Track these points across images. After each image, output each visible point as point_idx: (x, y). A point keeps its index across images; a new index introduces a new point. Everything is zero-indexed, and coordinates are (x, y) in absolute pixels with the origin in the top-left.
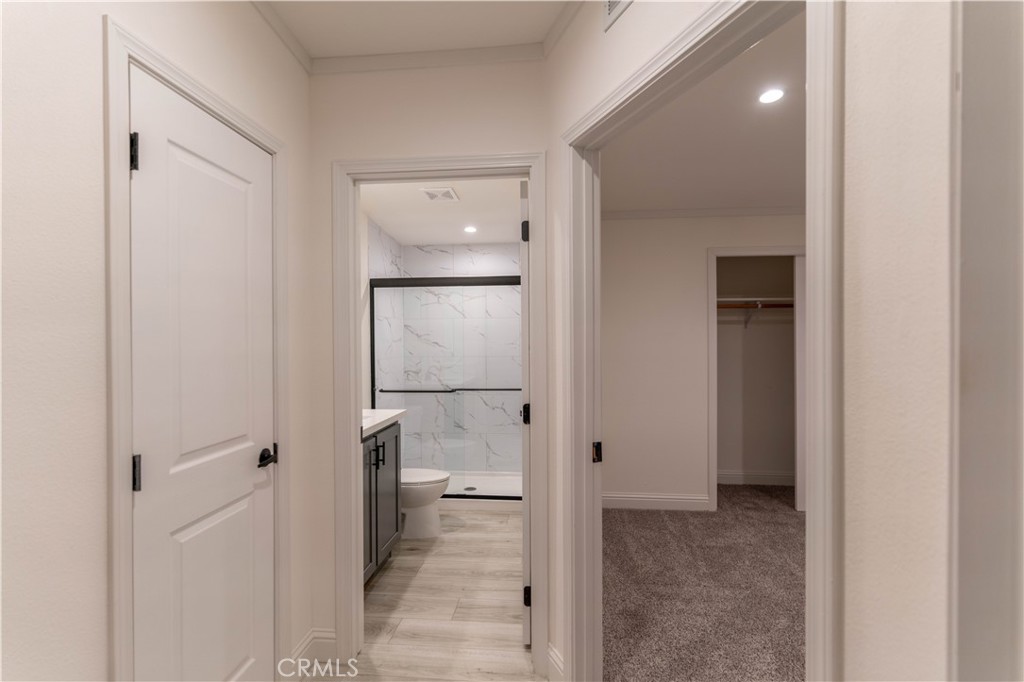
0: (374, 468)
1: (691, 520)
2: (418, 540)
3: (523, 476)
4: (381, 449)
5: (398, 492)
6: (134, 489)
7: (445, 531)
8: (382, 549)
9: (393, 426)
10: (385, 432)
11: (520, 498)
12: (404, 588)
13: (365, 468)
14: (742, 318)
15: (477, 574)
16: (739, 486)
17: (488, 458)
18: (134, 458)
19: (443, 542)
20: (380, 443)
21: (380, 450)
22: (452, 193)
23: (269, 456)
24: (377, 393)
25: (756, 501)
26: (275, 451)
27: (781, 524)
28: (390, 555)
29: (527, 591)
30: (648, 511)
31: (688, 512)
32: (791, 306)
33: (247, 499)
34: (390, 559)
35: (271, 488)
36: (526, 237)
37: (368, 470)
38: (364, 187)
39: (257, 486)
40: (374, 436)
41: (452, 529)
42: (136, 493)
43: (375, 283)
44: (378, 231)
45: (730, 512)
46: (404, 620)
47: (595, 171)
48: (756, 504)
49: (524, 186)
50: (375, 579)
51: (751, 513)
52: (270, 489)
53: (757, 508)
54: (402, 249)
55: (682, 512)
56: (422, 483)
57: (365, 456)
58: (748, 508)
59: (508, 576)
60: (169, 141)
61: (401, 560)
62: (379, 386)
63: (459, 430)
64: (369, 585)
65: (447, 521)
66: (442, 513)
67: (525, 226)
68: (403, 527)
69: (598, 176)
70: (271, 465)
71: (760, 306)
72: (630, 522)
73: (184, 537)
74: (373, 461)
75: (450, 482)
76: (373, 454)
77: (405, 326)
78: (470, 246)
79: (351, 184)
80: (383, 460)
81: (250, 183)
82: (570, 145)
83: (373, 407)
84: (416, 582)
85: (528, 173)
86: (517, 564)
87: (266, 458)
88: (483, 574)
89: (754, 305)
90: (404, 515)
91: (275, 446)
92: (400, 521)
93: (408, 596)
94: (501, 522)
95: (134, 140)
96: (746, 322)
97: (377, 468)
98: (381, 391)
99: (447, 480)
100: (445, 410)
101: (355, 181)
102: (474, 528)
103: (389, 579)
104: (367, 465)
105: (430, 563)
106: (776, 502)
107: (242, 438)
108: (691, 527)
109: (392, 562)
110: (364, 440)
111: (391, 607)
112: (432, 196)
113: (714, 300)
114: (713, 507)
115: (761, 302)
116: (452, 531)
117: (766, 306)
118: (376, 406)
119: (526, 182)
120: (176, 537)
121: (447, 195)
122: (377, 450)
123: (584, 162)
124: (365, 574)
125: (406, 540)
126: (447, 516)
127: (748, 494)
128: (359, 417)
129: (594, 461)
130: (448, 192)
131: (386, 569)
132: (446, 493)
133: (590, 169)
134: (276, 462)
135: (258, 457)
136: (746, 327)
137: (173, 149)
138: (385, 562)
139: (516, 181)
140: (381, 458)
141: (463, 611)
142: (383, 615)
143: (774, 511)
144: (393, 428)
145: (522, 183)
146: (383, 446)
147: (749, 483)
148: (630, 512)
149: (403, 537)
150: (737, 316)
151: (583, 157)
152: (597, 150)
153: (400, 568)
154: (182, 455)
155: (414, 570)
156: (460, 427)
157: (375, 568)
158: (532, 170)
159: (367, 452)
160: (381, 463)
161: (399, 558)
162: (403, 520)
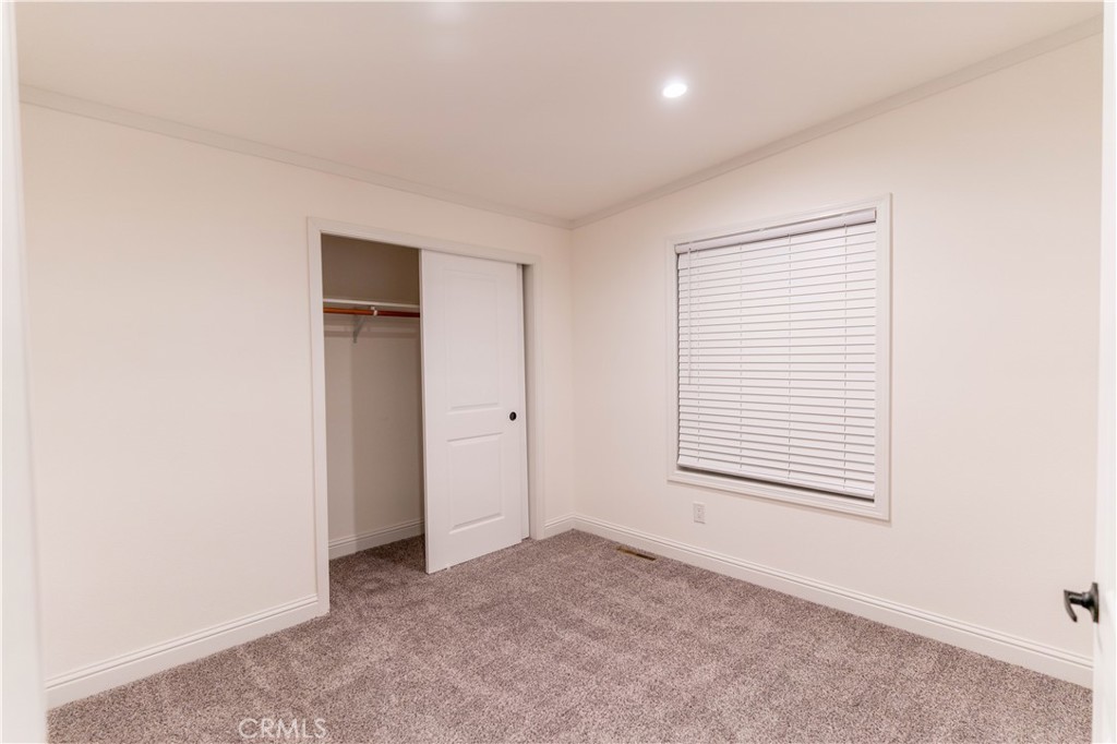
1: (295, 647)
14: (350, 329)
16: (351, 556)
25: (378, 575)
27: (416, 603)
31: (284, 632)
32: (417, 315)
45: (348, 608)
48: (378, 581)
51: (377, 599)
53: (384, 588)
55: (275, 635)
58: (372, 591)
71: (376, 312)
89: (367, 312)
96: (355, 334)
106: (401, 568)
108: (295, 663)
113: (318, 301)
114: (324, 609)
115: (376, 307)
117: (384, 313)
127: (366, 566)
136: (355, 341)
143: (403, 584)
147: (362, 549)
150: (345, 326)
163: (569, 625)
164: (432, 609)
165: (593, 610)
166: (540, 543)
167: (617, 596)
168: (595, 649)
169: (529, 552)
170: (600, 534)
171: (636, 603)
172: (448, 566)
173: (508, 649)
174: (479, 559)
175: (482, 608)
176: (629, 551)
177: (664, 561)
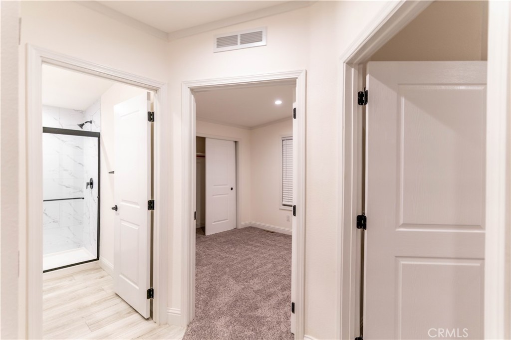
82: (189, 88)
85: (156, 90)
129: (194, 220)
145: (148, 93)
151: (192, 94)
158: (161, 90)
163: (249, 245)
164: (209, 242)
165: (256, 242)
166: (240, 229)
167: (263, 240)
168: (256, 249)
169: (236, 231)
170: (259, 227)
171: (268, 241)
172: (212, 234)
173: (233, 249)
174: (221, 233)
175: (224, 242)
176: (268, 231)
177: (277, 233)
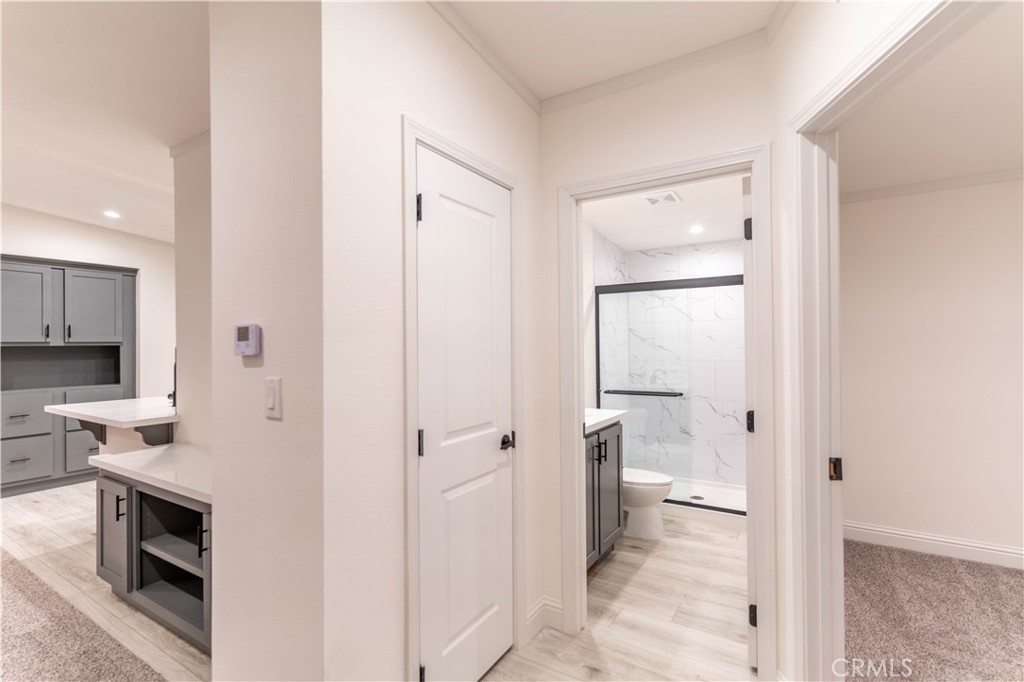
0: (596, 463)
2: (641, 539)
3: (748, 490)
4: (603, 446)
5: (621, 491)
6: (420, 454)
7: (669, 536)
8: (604, 541)
9: (615, 426)
10: (608, 430)
11: (744, 514)
12: (625, 581)
13: (587, 462)
15: (700, 584)
17: (717, 469)
18: (419, 431)
19: (666, 546)
20: (602, 441)
21: (602, 448)
22: (675, 197)
23: (508, 441)
24: (602, 394)
26: (514, 438)
28: (613, 548)
29: (753, 610)
30: (932, 556)
33: (492, 475)
34: (613, 552)
35: (511, 468)
36: (748, 235)
37: (590, 465)
38: (585, 205)
39: (500, 466)
40: (597, 433)
41: (676, 534)
42: (421, 458)
43: (600, 290)
44: (602, 239)
46: (623, 609)
47: (830, 155)
49: (747, 183)
50: (599, 567)
52: (509, 469)
54: (627, 255)
56: (644, 484)
57: (587, 451)
59: (736, 593)
60: (441, 196)
61: (621, 555)
62: (604, 388)
63: (684, 435)
64: (592, 570)
65: (670, 527)
66: (666, 517)
67: (748, 223)
68: (625, 525)
69: (834, 160)
70: (510, 448)
72: (903, 565)
73: (451, 496)
74: (596, 457)
75: (674, 486)
76: (596, 449)
77: (629, 330)
78: (695, 247)
79: (574, 204)
80: (605, 457)
81: (493, 216)
82: (798, 132)
83: (598, 407)
84: (637, 578)
85: (750, 168)
86: (742, 582)
87: (507, 443)
88: (706, 585)
90: (626, 513)
91: (513, 433)
92: (622, 518)
93: (629, 589)
94: (731, 537)
95: (419, 199)
97: (600, 463)
98: (607, 392)
99: (669, 484)
100: (671, 415)
101: (578, 201)
102: (700, 538)
103: (611, 570)
104: (590, 459)
105: (651, 564)
107: (488, 424)
109: (614, 555)
110: (586, 436)
111: (613, 595)
112: (653, 201)
116: (675, 537)
118: (601, 405)
119: (749, 177)
120: (446, 495)
121: (669, 198)
122: (599, 446)
123: (816, 147)
124: (588, 561)
125: (627, 537)
126: (671, 521)
128: (581, 415)
129: (831, 478)
130: (670, 195)
131: (609, 561)
132: (668, 498)
133: (824, 154)
134: (514, 447)
135: (500, 441)
137: (443, 200)
138: (607, 554)
139: (738, 178)
140: (603, 454)
141: (683, 616)
142: (606, 601)
144: (615, 427)
145: (744, 179)
146: (605, 444)
148: (904, 553)
149: (625, 534)
151: (814, 144)
152: (832, 131)
153: (621, 562)
154: (449, 433)
155: (636, 567)
156: (686, 433)
157: (597, 557)
158: (754, 165)
159: (589, 447)
160: (603, 459)
161: (621, 552)
162: (626, 518)
